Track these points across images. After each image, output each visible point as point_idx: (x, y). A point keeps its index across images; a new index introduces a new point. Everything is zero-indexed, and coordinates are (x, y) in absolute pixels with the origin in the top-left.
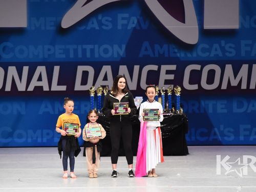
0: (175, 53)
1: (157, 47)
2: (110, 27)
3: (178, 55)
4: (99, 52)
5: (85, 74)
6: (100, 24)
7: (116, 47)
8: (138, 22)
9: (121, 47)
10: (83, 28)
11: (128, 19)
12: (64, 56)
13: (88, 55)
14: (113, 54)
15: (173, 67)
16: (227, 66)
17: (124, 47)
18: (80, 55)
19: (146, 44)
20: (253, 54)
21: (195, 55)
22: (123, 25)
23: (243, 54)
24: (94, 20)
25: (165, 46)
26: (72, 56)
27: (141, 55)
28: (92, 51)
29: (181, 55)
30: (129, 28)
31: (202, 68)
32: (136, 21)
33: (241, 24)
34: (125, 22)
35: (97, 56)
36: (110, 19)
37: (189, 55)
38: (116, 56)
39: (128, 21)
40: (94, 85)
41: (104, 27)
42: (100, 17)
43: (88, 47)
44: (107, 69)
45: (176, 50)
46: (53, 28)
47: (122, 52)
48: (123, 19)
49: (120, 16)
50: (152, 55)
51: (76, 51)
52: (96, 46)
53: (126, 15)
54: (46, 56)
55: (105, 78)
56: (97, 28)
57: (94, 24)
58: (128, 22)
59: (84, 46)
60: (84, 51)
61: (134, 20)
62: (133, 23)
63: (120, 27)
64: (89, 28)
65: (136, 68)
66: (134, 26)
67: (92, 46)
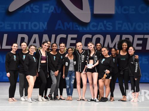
0: (76, 27)
1: (66, 24)
2: (38, 11)
3: (78, 29)
4: (31, 26)
6: (32, 9)
7: (41, 23)
8: (55, 8)
9: (44, 24)
10: (22, 11)
11: (49, 7)
12: (10, 28)
13: (25, 28)
14: (39, 28)
15: (75, 36)
16: (107, 35)
17: (46, 23)
18: (20, 28)
19: (59, 22)
20: (123, 29)
21: (88, 29)
22: (45, 10)
23: (117, 29)
24: (28, 7)
25: (71, 24)
26: (15, 28)
27: (56, 29)
28: (27, 25)
29: (80, 29)
30: (49, 12)
31: (92, 37)
33: (116, 11)
34: (47, 9)
35: (30, 28)
36: (38, 7)
37: (85, 29)
38: (41, 29)
41: (34, 12)
42: (32, 5)
43: (25, 23)
44: (35, 36)
46: (4, 12)
47: (45, 27)
48: (46, 7)
49: (44, 5)
50: (63, 29)
51: (17, 25)
52: (30, 23)
53: (48, 5)
55: (35, 42)
56: (30, 12)
57: (28, 10)
58: (49, 9)
59: (22, 23)
60: (22, 25)
61: (52, 7)
62: (52, 9)
63: (44, 12)
64: (25, 12)
65: (53, 36)
66: (52, 11)
67: (27, 23)
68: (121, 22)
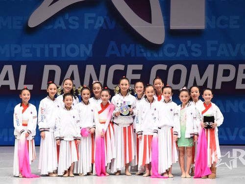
0: (141, 52)
1: (124, 47)
2: (77, 26)
3: (145, 55)
4: (66, 51)
5: (52, 74)
6: (67, 23)
7: (83, 47)
8: (105, 21)
9: (87, 47)
10: (50, 27)
11: (95, 19)
12: (30, 55)
13: (55, 55)
14: (80, 54)
15: (139, 67)
16: (193, 66)
17: (91, 46)
18: (47, 55)
19: (113, 44)
20: (218, 55)
21: (161, 55)
22: (89, 24)
23: (209, 54)
24: (61, 19)
25: (132, 46)
26: (38, 55)
27: (107, 55)
28: (59, 50)
29: (148, 55)
30: (96, 27)
31: (168, 68)
32: (103, 21)
33: (207, 24)
34: (92, 21)
35: (63, 55)
36: (76, 18)
37: (155, 55)
38: (82, 55)
39: (95, 20)
40: (60, 84)
41: (71, 27)
42: (67, 17)
43: (55, 47)
44: (73, 68)
45: (142, 50)
46: (20, 27)
47: (89, 52)
48: (90, 18)
49: (87, 15)
50: (118, 55)
51: (43, 50)
52: (63, 46)
53: (94, 15)
54: (13, 56)
55: (72, 78)
56: (64, 27)
57: (60, 24)
58: (95, 22)
59: (51, 46)
60: (51, 50)
61: (101, 19)
62: (100, 23)
63: (86, 27)
64: (56, 27)
65: (103, 68)
66: (100, 25)
67: (59, 46)
68: (216, 42)
